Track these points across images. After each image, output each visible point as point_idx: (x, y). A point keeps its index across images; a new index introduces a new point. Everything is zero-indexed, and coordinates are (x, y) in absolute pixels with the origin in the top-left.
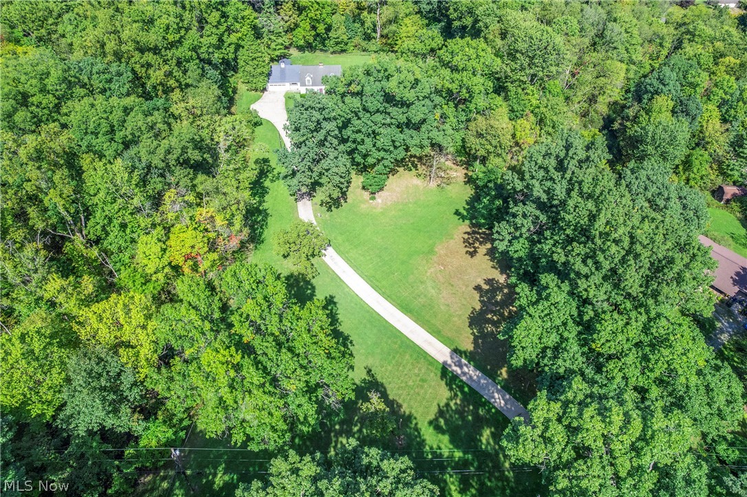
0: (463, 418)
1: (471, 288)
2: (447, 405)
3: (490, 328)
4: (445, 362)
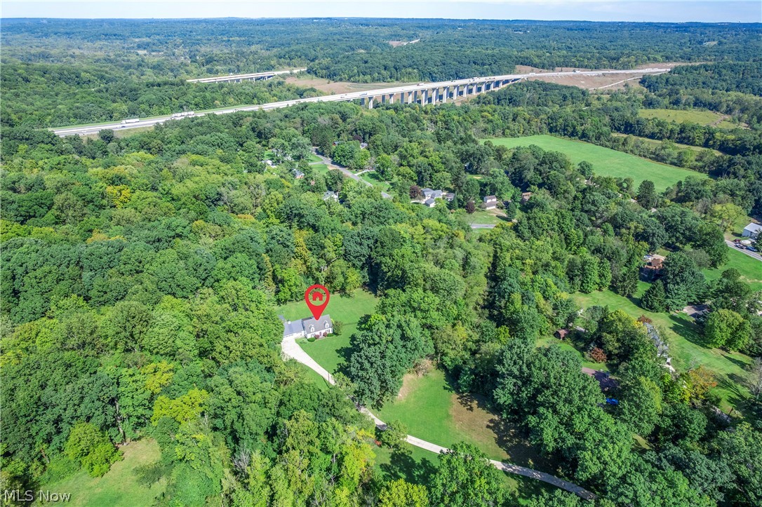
0: (530, 489)
1: (485, 428)
2: (520, 486)
3: (509, 444)
4: (503, 469)
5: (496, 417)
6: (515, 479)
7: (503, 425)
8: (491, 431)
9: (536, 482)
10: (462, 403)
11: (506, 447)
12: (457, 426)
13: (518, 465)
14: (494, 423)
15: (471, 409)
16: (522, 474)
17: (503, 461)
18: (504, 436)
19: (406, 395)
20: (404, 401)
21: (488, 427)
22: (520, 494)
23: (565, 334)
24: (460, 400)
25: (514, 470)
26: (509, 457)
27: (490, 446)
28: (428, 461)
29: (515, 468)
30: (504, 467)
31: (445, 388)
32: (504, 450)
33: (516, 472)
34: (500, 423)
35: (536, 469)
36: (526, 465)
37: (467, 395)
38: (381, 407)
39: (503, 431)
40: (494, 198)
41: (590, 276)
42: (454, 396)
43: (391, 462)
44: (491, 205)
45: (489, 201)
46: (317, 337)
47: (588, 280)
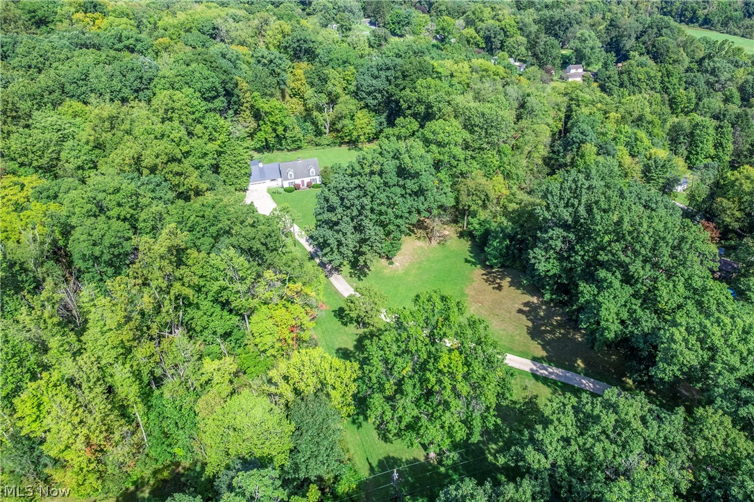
1: (514, 313)
3: (549, 336)
4: (532, 370)
5: (535, 300)
6: (549, 386)
7: (544, 310)
8: (524, 317)
10: (487, 281)
11: (543, 339)
12: (473, 307)
13: (557, 366)
14: (530, 306)
15: (499, 288)
16: (563, 380)
17: (535, 359)
18: (543, 325)
19: (407, 265)
21: (520, 311)
24: (485, 277)
25: (550, 373)
26: (544, 354)
27: (517, 338)
29: (554, 371)
30: (535, 368)
31: (467, 261)
32: (539, 343)
33: (553, 377)
34: (539, 307)
35: (587, 375)
36: (571, 368)
37: (498, 271)
38: (365, 276)
39: (542, 318)
42: (478, 271)
44: (575, 75)
45: (573, 71)
46: (297, 187)
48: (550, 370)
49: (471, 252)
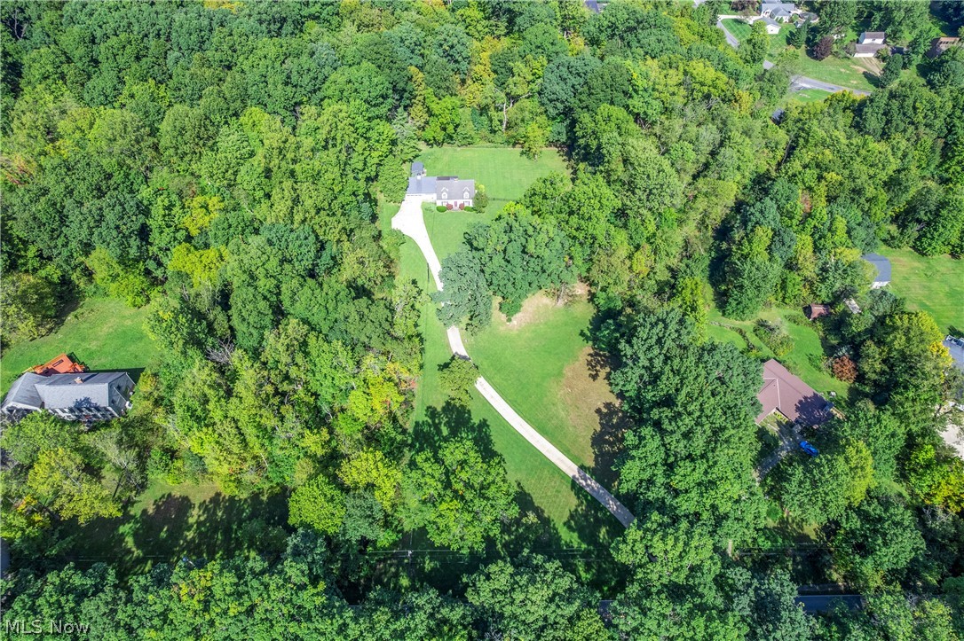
0: (587, 520)
1: (593, 411)
2: (576, 510)
3: (607, 448)
4: (574, 477)
5: (617, 403)
6: (579, 498)
7: (619, 418)
8: (598, 418)
9: (605, 514)
10: (589, 363)
11: (600, 450)
12: (562, 392)
13: (597, 481)
14: (609, 409)
15: (594, 377)
16: (594, 495)
17: (582, 468)
18: (609, 433)
20: (515, 332)
21: (598, 411)
22: (569, 521)
23: (820, 315)
24: (589, 358)
25: (588, 485)
26: (592, 464)
27: (581, 439)
28: (488, 426)
29: (592, 484)
30: (577, 476)
31: (582, 334)
32: (594, 453)
33: (588, 489)
34: (616, 413)
37: (604, 355)
38: (477, 331)
39: (613, 426)
40: (879, 37)
41: (941, 230)
42: (588, 348)
43: (443, 408)
44: (867, 49)
45: (867, 41)
46: (449, 207)
47: (936, 234)
48: (589, 482)
49: (591, 324)
